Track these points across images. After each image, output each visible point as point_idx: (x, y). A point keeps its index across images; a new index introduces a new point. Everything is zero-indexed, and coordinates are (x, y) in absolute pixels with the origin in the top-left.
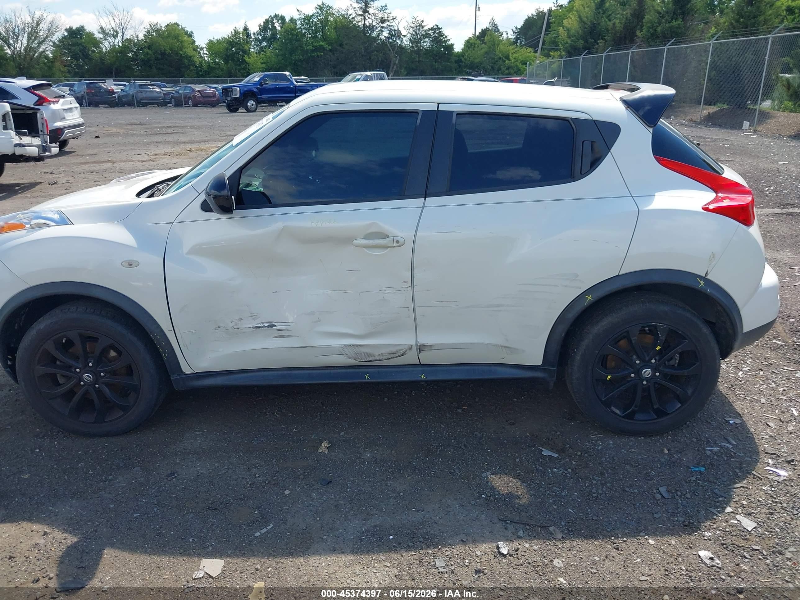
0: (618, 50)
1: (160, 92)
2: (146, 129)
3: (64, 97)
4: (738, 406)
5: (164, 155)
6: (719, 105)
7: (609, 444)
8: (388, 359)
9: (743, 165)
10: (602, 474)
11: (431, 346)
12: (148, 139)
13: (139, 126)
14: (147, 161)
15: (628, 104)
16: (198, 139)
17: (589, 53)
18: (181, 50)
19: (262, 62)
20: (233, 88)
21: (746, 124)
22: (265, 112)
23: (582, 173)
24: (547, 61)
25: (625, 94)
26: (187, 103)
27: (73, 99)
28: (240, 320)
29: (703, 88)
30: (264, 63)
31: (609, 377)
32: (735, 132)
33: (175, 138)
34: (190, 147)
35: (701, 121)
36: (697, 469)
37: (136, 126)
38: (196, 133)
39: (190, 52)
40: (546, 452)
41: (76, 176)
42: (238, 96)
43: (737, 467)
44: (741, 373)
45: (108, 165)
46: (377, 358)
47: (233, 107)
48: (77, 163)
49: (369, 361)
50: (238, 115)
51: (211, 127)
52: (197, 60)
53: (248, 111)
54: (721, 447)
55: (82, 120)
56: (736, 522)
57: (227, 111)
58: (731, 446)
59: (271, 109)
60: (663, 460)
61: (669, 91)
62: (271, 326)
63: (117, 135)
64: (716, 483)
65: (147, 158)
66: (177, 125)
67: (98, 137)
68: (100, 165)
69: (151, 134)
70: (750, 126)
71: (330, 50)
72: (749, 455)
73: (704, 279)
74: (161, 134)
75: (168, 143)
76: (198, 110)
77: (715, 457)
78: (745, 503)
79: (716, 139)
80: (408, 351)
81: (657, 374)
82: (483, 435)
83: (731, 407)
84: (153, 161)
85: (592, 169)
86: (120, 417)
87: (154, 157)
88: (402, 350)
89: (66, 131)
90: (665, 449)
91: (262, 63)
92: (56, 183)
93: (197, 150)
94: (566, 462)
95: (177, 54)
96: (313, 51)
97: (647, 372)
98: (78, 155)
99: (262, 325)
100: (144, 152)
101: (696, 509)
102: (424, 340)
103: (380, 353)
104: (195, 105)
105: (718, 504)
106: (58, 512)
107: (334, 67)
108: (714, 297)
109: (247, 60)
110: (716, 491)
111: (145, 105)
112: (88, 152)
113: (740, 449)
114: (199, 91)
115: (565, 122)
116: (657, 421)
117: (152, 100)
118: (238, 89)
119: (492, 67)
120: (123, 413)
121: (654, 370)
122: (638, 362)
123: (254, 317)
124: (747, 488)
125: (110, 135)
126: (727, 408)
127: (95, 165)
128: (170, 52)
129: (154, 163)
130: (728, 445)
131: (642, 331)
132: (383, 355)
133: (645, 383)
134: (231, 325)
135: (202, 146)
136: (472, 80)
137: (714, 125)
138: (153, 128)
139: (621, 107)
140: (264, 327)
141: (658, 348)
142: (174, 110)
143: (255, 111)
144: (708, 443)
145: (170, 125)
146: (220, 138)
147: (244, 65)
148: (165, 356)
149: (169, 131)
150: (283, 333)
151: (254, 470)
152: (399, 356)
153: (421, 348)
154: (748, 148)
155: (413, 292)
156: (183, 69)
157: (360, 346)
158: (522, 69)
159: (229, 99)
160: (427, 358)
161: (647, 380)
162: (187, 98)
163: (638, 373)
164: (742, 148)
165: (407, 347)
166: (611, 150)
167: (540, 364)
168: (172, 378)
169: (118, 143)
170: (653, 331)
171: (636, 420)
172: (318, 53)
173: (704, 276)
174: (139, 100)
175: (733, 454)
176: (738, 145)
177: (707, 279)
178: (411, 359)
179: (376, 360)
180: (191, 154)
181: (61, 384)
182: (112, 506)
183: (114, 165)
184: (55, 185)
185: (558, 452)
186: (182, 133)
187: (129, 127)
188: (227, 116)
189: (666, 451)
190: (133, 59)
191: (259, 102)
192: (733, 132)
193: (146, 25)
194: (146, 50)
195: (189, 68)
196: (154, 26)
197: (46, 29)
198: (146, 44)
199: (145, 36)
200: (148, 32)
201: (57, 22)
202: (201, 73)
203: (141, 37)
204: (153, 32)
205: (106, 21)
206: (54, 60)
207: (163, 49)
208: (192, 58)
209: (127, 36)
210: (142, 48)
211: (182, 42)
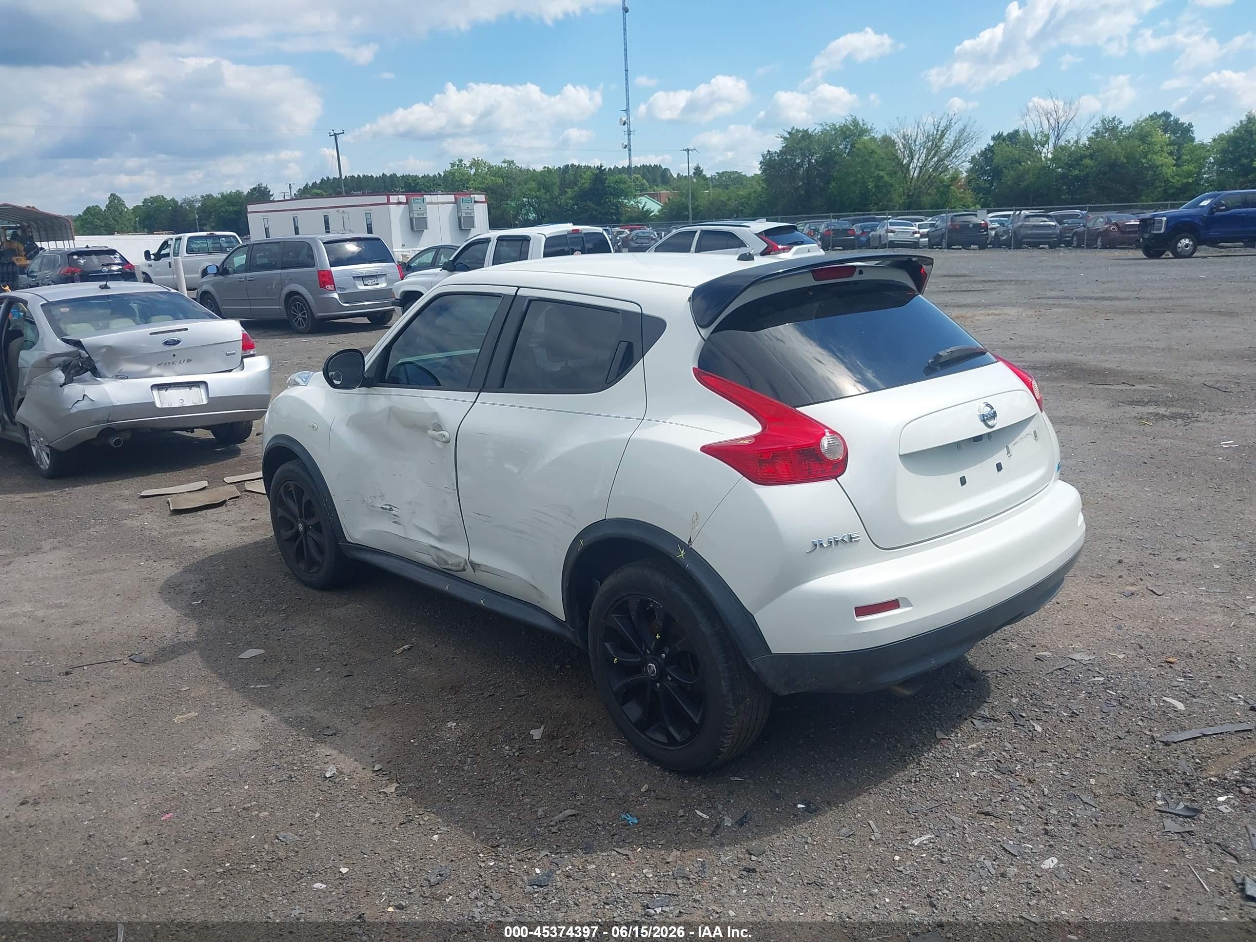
3: (804, 243)
8: (457, 571)
11: (479, 565)
20: (1157, 218)
40: (537, 731)
42: (1163, 231)
46: (450, 567)
47: (1154, 250)
49: (447, 569)
53: (1177, 255)
57: (1143, 256)
62: (391, 509)
73: (688, 548)
80: (466, 566)
88: (462, 563)
95: (1137, 163)
97: (651, 668)
99: (386, 507)
104: (1104, 246)
113: (731, 831)
114: (1116, 224)
118: (1166, 220)
122: (648, 651)
123: (382, 497)
132: (452, 564)
133: (658, 685)
134: (370, 501)
141: (657, 637)
143: (1189, 256)
150: (397, 519)
152: (462, 570)
153: (473, 566)
156: (1140, 187)
157: (438, 549)
162: (1090, 234)
163: (646, 666)
165: (464, 561)
173: (687, 543)
174: (1019, 238)
177: (691, 549)
179: (451, 570)
188: (1145, 264)
191: (1199, 241)
193: (1097, 123)
194: (1087, 161)
195: (1153, 184)
196: (1109, 121)
197: (952, 141)
198: (1087, 153)
199: (1089, 139)
200: (1097, 134)
201: (968, 130)
202: (1171, 191)
203: (1084, 140)
204: (1106, 132)
205: (1036, 123)
206: (950, 183)
207: (1114, 157)
208: (1160, 168)
209: (1062, 142)
210: (1083, 157)
211: (1151, 144)
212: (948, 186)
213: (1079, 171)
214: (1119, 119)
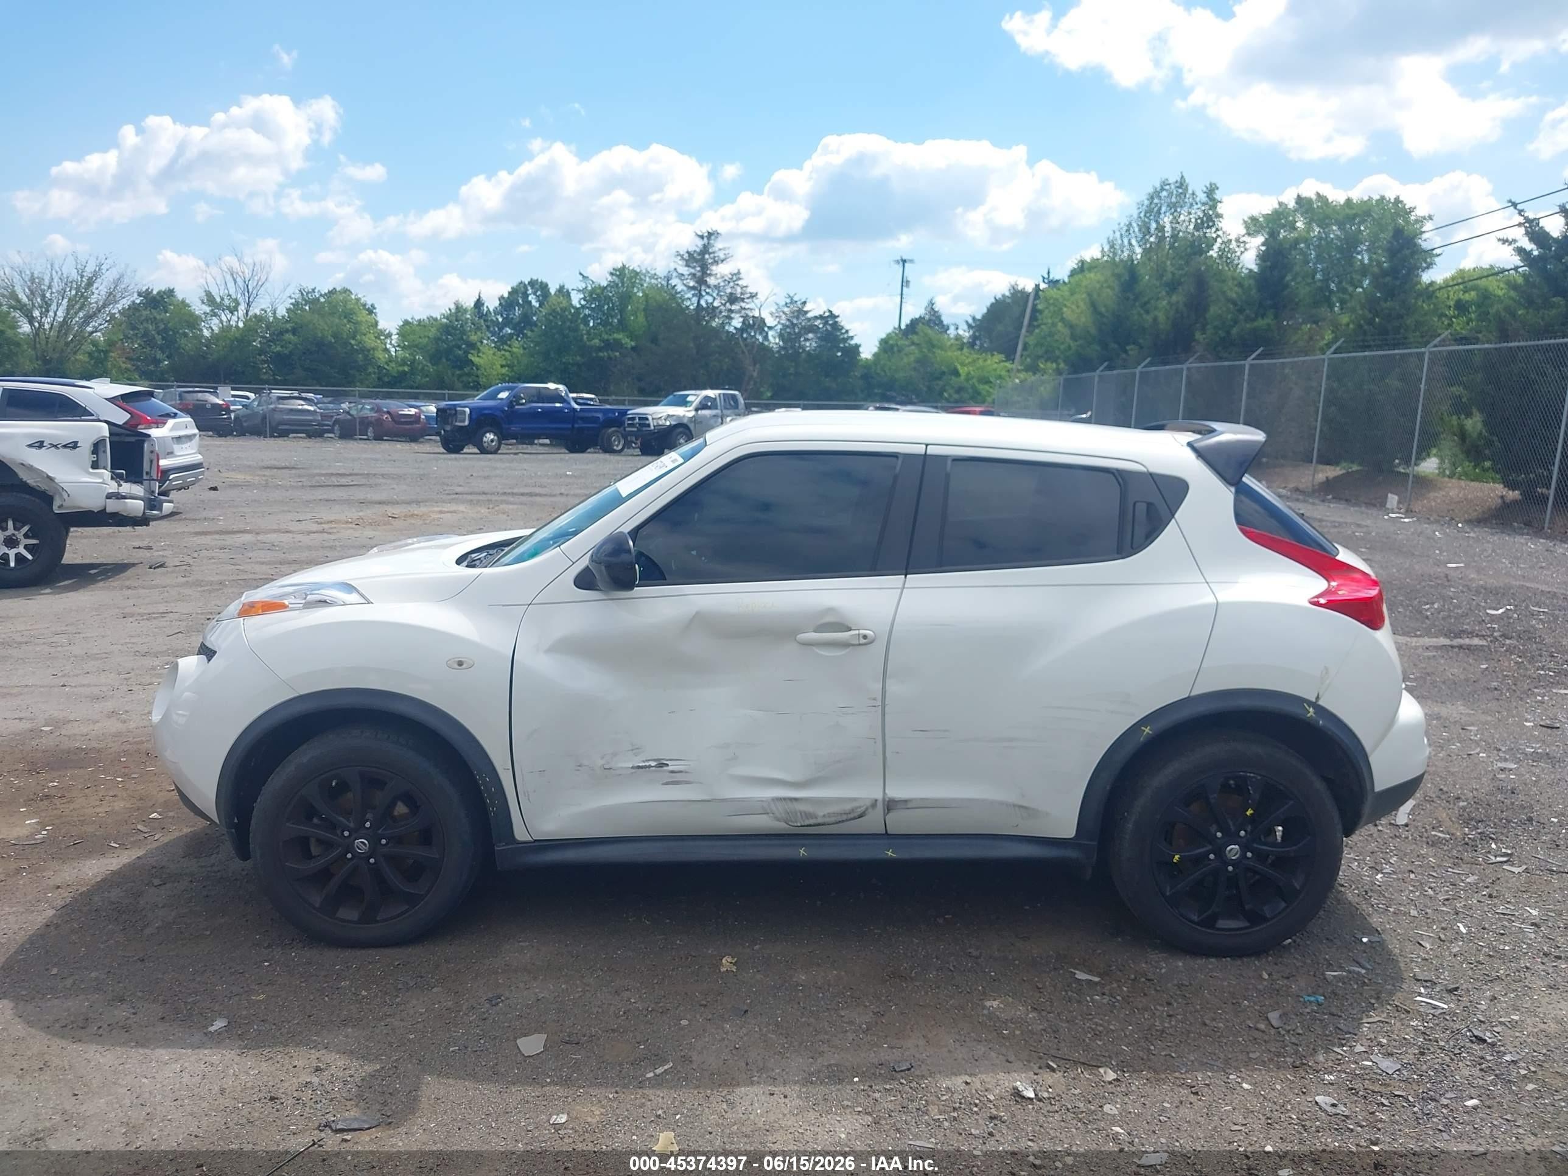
0: (1165, 363)
1: (315, 411)
2: (300, 476)
3: (175, 416)
4: (1375, 920)
5: (347, 522)
6: (1344, 464)
7: (1177, 967)
8: (837, 823)
9: (1387, 567)
10: (1169, 1004)
11: (906, 801)
12: (308, 495)
13: (283, 471)
14: (317, 532)
15: (1200, 453)
16: (403, 498)
17: (1110, 368)
18: (354, 338)
19: (504, 363)
20: (458, 409)
21: (1393, 500)
22: (516, 454)
23: (1134, 546)
24: (1031, 378)
25: (1191, 437)
26: (364, 432)
27: (190, 419)
28: (615, 754)
29: (1315, 435)
30: (508, 366)
31: (1177, 857)
32: (1373, 511)
33: (360, 494)
34: (391, 510)
35: (1314, 491)
36: (1312, 999)
37: (279, 471)
38: (395, 486)
39: (369, 341)
40: (1081, 975)
41: (195, 555)
42: (467, 423)
43: (1371, 997)
44: (1379, 876)
45: (247, 538)
46: (820, 820)
47: (454, 443)
48: (190, 533)
49: (808, 826)
50: (466, 458)
51: (422, 477)
52: (381, 356)
53: (483, 451)
54: (1349, 972)
55: (200, 457)
56: (1370, 1064)
57: (442, 450)
58: (1363, 971)
59: (523, 449)
60: (1260, 987)
61: (1259, 436)
62: (661, 765)
63: (247, 485)
64: (1341, 1016)
65: (315, 527)
66: (355, 471)
67: (215, 489)
68: (233, 536)
69: (310, 486)
70: (1399, 502)
71: (633, 348)
72: (1391, 982)
73: (1315, 705)
74: (330, 486)
75: (348, 502)
76: (385, 446)
77: (1340, 984)
78: (1384, 1041)
79: (1340, 524)
80: (870, 810)
81: (1249, 855)
82: (981, 953)
83: (1365, 921)
84: (330, 533)
85: (1149, 541)
86: (403, 913)
87: (330, 525)
88: (860, 807)
89: (171, 477)
90: (1264, 973)
91: (502, 366)
92: (162, 566)
93: (406, 516)
94: (1113, 988)
95: (346, 343)
96: (600, 349)
97: (1233, 850)
98: (185, 519)
99: (647, 764)
100: (309, 516)
101: (1312, 1046)
102: (896, 792)
103: (826, 813)
104: (378, 438)
105: (1344, 1042)
106: (328, 1043)
107: (640, 380)
108: (1329, 733)
109: (475, 360)
110: (1341, 1026)
111: (284, 434)
112: (204, 514)
113: (1377, 975)
114: (388, 412)
115: (1107, 475)
116: (1250, 930)
117: (298, 425)
118: (467, 410)
119: (929, 388)
120: (407, 907)
121: (1245, 848)
122: (1219, 834)
123: (636, 750)
124: (1387, 1022)
125: (233, 486)
126: (1359, 923)
127: (223, 537)
128: (333, 341)
129: (333, 537)
130: (1360, 970)
131: (1225, 787)
132: (829, 815)
133: (1230, 868)
134: (601, 762)
135: (415, 509)
136: (897, 410)
137: (1337, 498)
138: (314, 476)
139: (1191, 455)
140: (650, 766)
141: (1249, 812)
142: (340, 445)
143: (495, 452)
144: (1330, 967)
145: (342, 471)
146: (444, 497)
147: (469, 368)
148: (492, 811)
149: (343, 481)
150: (678, 777)
151: (626, 994)
152: (855, 818)
153: (890, 805)
154: (1396, 540)
155: (883, 715)
156: (351, 372)
157: (796, 799)
158: (984, 393)
159: (448, 428)
160: (899, 822)
161: (1234, 863)
162: (365, 423)
163: (1220, 852)
164: (1385, 540)
165: (868, 803)
166: (1176, 516)
167: (1073, 836)
168: (496, 848)
169: (255, 501)
170: (1241, 788)
171: (1218, 929)
172: (610, 352)
173: (1314, 700)
174: (274, 424)
175: (1366, 981)
176: (1377, 534)
177: (1319, 705)
178: (873, 823)
179: (819, 825)
180: (395, 523)
181: (314, 857)
182: (412, 1036)
183: (259, 538)
184: (160, 569)
185: (1099, 975)
186: (371, 486)
187: (267, 472)
188: (445, 459)
189: (1266, 976)
190: (261, 352)
191: (503, 436)
192: (1370, 512)
193: (293, 291)
194: (289, 336)
195: (365, 370)
196: (308, 293)
197: (103, 293)
198: (289, 326)
199: (288, 310)
200: (296, 304)
201: (126, 280)
202: (386, 379)
203: (282, 312)
204: (305, 305)
205: (218, 283)
206: (108, 348)
207: (320, 335)
208: (372, 352)
209: (255, 310)
210: (282, 333)
211: (357, 323)
212: (106, 352)
213: (282, 347)
214: (319, 291)
